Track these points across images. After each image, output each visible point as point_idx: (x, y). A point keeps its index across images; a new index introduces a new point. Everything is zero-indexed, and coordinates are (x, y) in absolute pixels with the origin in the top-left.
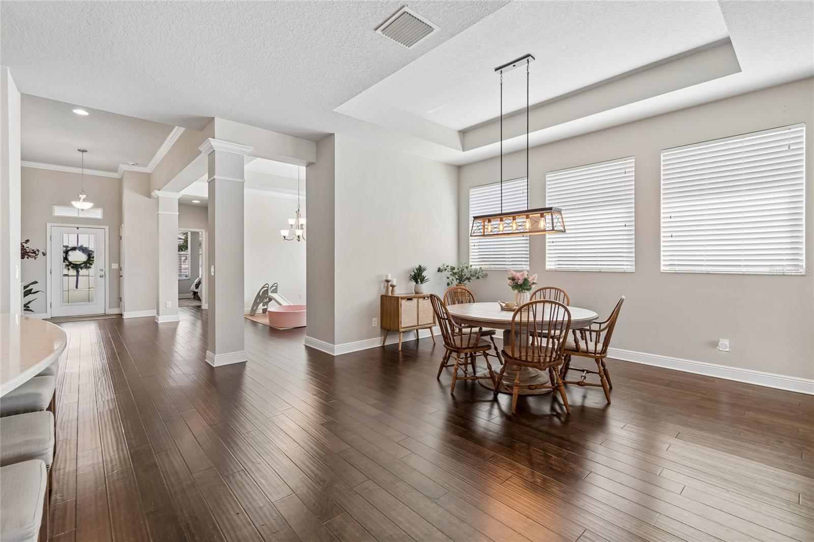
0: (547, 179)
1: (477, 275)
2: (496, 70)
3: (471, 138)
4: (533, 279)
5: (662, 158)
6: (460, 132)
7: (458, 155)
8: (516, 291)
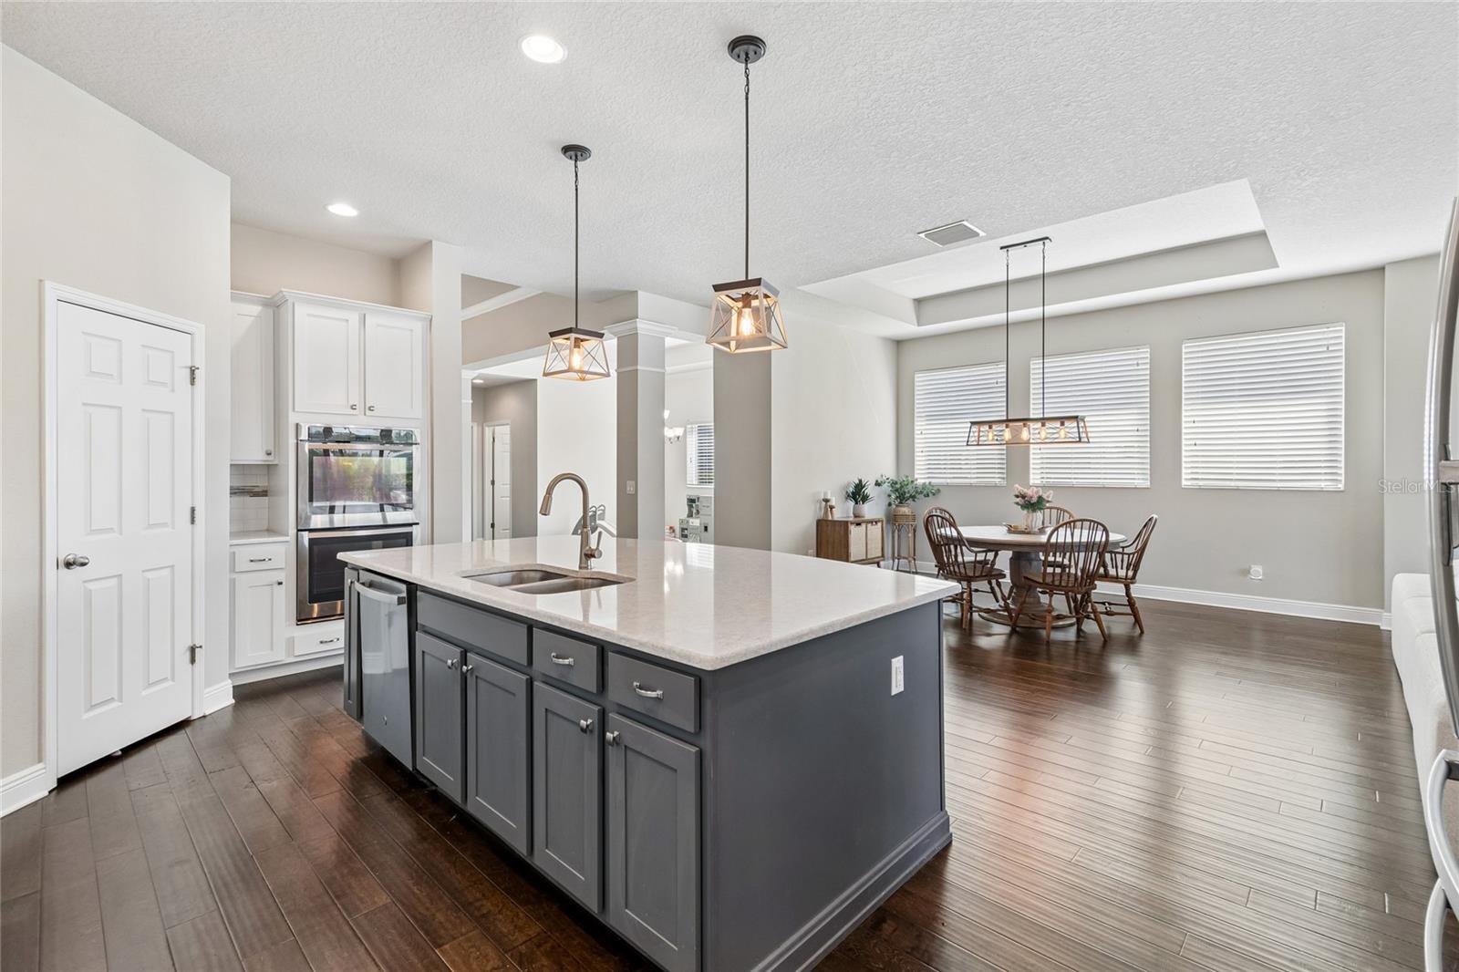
0: (1032, 367)
1: (925, 492)
2: (1002, 248)
3: (929, 309)
4: (1048, 497)
5: (1184, 350)
6: (915, 300)
7: (908, 328)
8: (1025, 512)
